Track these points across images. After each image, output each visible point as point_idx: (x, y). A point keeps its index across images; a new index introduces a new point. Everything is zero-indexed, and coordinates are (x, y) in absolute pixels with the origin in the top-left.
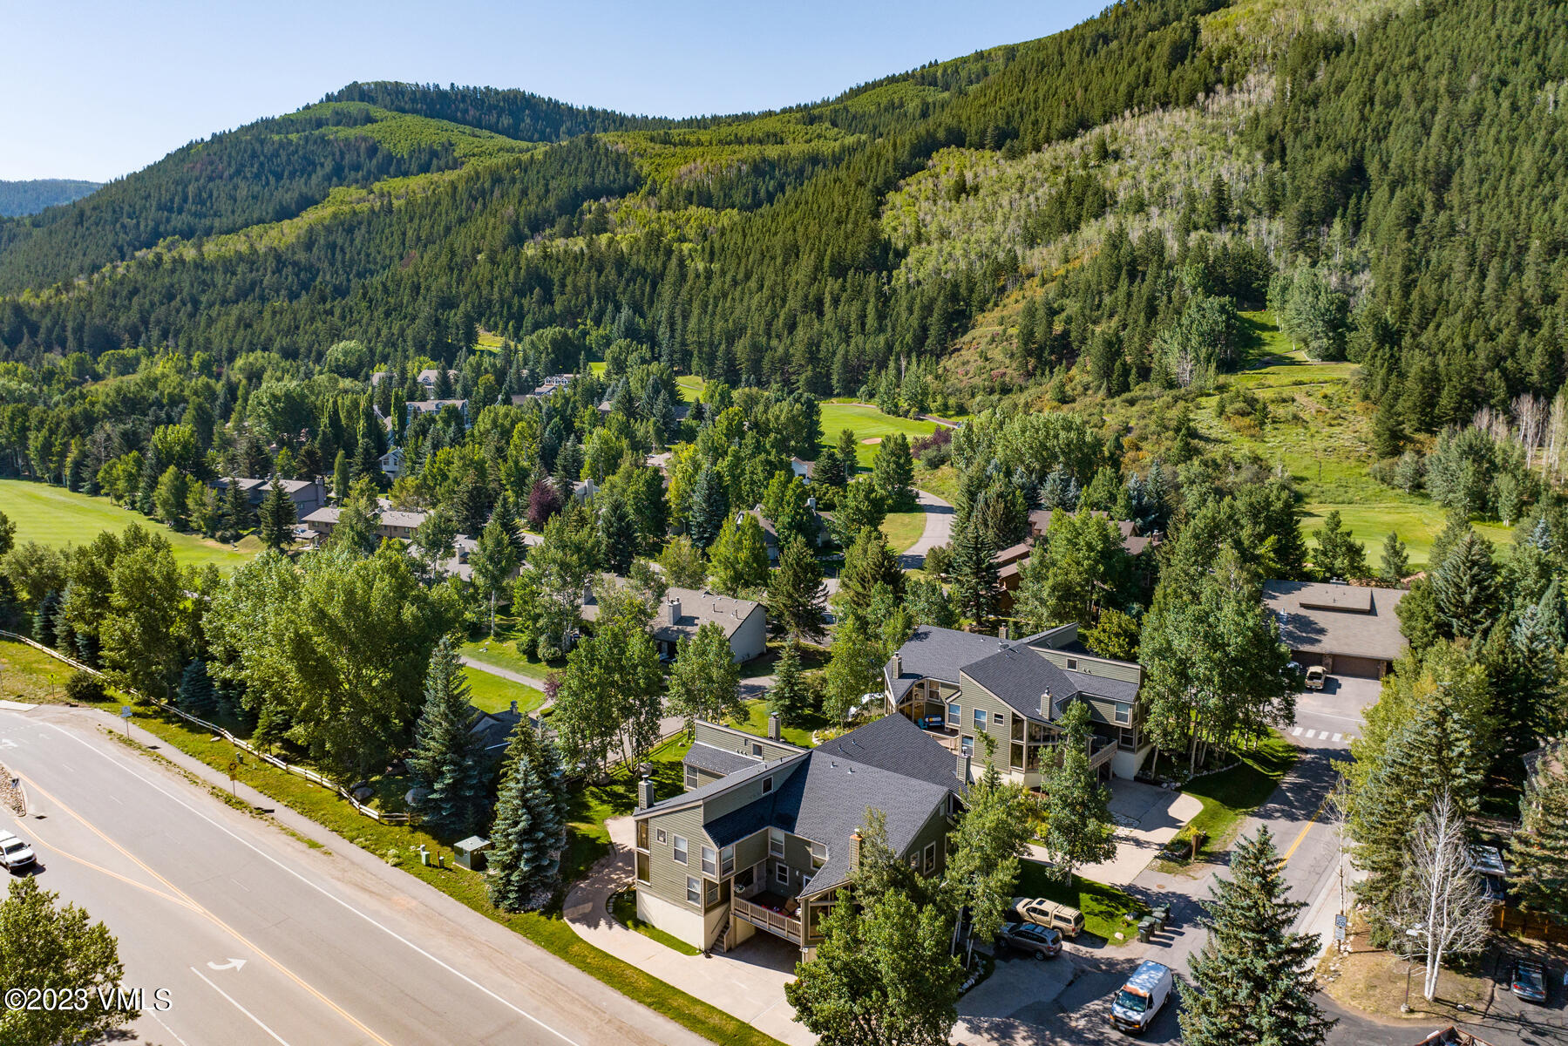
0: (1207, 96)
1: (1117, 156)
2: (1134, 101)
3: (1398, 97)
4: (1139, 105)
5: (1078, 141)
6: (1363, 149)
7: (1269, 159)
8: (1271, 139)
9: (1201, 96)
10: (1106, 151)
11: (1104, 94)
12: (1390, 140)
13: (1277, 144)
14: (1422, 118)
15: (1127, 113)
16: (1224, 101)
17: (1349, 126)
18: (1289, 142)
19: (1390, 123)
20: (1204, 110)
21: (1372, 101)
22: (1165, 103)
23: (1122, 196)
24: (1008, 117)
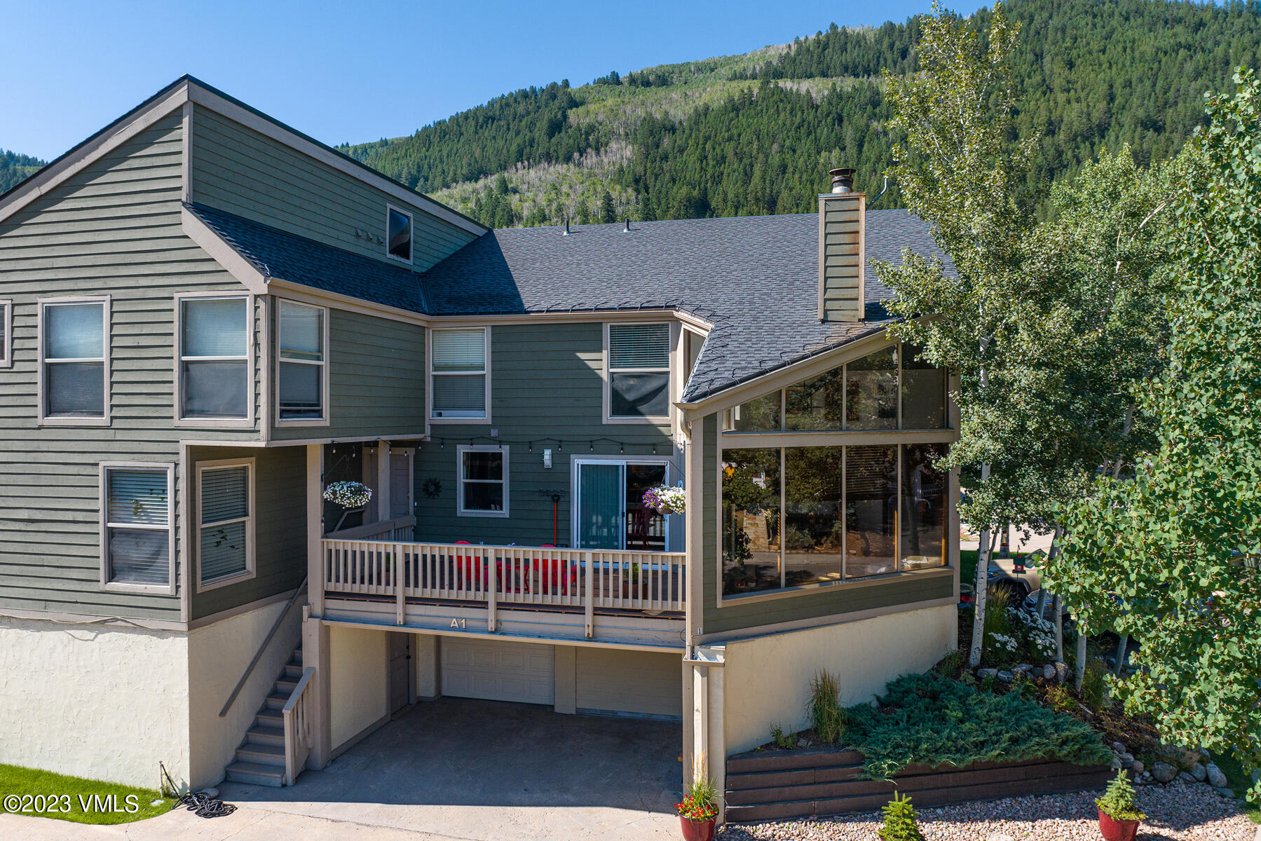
0: (581, 155)
1: (515, 191)
2: (524, 155)
3: (724, 158)
4: (528, 160)
5: (481, 182)
6: (706, 189)
7: (637, 191)
8: (637, 181)
9: (576, 155)
10: (507, 187)
11: (498, 152)
12: (724, 183)
13: (641, 184)
14: (745, 169)
15: (519, 165)
16: (595, 159)
17: (693, 173)
18: (651, 182)
19: (722, 174)
20: (579, 165)
21: (706, 157)
22: (549, 158)
23: (526, 213)
24: (419, 167)
